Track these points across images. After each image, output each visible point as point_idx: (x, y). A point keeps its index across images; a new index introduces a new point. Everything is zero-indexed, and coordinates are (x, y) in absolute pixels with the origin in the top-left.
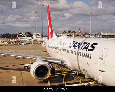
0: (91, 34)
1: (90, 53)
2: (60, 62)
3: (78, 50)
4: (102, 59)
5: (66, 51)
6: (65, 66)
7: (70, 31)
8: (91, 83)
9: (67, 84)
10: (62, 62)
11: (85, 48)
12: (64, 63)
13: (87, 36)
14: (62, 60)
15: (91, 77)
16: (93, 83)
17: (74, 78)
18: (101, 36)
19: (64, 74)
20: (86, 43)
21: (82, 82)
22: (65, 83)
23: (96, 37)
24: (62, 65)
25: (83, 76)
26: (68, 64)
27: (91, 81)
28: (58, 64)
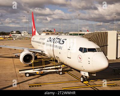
0: (62, 33)
1: (61, 45)
2: (41, 52)
3: (54, 44)
4: (69, 50)
5: (45, 44)
6: (44, 55)
7: (48, 30)
8: (62, 66)
9: (45, 67)
10: (42, 52)
11: (58, 42)
12: (44, 52)
13: (59, 34)
14: (42, 50)
15: (62, 62)
16: (63, 66)
17: (50, 63)
18: (69, 34)
19: (43, 60)
20: (59, 39)
21: (56, 66)
22: (44, 66)
23: (65, 34)
24: (42, 54)
25: (56, 61)
26: (46, 53)
27: (62, 65)
28: (39, 53)
